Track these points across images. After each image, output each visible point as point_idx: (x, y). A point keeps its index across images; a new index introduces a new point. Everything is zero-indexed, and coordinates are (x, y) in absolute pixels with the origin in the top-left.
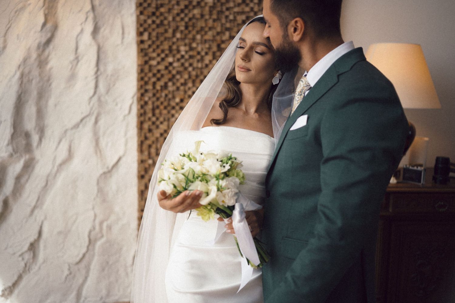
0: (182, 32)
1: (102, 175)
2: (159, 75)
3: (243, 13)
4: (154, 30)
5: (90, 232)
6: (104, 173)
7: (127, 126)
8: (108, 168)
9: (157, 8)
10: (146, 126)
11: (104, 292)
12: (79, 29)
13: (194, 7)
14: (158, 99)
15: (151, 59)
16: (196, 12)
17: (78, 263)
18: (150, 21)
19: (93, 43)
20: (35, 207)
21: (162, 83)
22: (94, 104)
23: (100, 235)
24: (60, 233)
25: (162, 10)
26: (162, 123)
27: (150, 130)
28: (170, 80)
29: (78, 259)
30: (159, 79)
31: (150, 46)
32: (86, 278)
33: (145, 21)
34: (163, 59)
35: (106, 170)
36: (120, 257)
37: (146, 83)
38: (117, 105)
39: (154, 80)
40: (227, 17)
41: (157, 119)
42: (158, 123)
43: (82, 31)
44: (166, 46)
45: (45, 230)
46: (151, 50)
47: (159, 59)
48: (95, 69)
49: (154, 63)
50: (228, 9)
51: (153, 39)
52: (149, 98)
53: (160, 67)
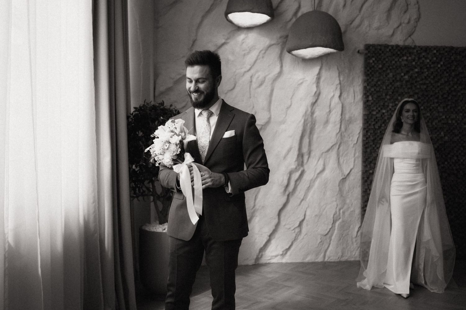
0: (390, 95)
1: (341, 180)
2: (376, 120)
3: (424, 84)
4: (374, 94)
5: (334, 215)
6: (343, 179)
7: (355, 150)
8: (345, 176)
9: (377, 82)
10: (368, 150)
11: (340, 254)
12: (332, 94)
13: (397, 81)
14: (376, 134)
15: (373, 110)
16: (398, 84)
17: (326, 235)
18: (373, 90)
19: (340, 102)
20: (303, 200)
21: (379, 124)
22: (338, 138)
23: (339, 218)
24: (316, 216)
25: (379, 83)
27: (371, 153)
28: (383, 123)
29: (327, 232)
30: (376, 122)
31: (372, 103)
32: (330, 244)
33: (370, 89)
34: (379, 111)
35: (344, 177)
36: (349, 231)
37: (370, 125)
38: (350, 138)
39: (373, 123)
40: (415, 86)
41: (375, 146)
43: (333, 96)
44: (382, 104)
45: (308, 213)
46: (373, 106)
47: (377, 111)
48: (341, 117)
49: (374, 113)
50: (416, 82)
51: (375, 99)
52: (371, 133)
53: (378, 115)
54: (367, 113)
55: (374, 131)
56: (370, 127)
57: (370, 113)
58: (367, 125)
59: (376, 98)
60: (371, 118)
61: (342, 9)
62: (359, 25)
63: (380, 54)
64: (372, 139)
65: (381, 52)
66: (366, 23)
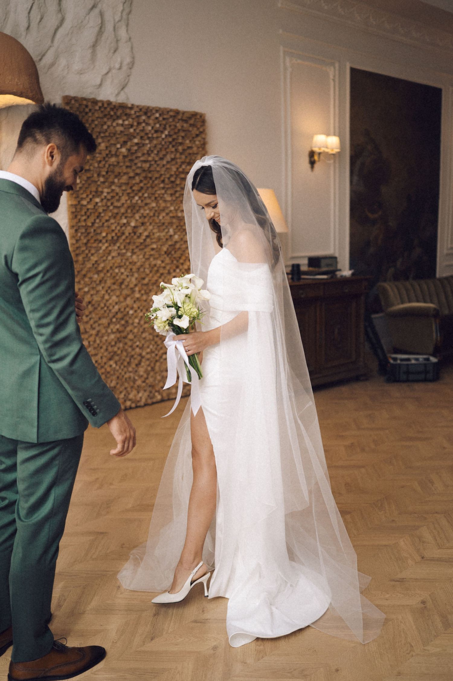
0: (104, 176)
2: (88, 214)
3: (147, 161)
13: (112, 155)
14: (89, 234)
15: (82, 199)
16: (113, 159)
21: (92, 219)
26: (92, 255)
28: (98, 217)
30: (88, 217)
34: (91, 199)
37: (80, 221)
39: (84, 218)
40: (136, 164)
41: (89, 251)
42: (90, 255)
44: (94, 189)
46: (82, 192)
47: (88, 200)
49: (84, 202)
50: (137, 158)
51: (83, 182)
52: (82, 233)
53: (89, 206)
54: (75, 203)
55: (86, 230)
56: (80, 224)
57: (79, 202)
58: (76, 221)
59: (86, 181)
60: (81, 209)
61: (24, 34)
62: (52, 65)
63: (87, 113)
64: (85, 241)
65: (87, 110)
66: (63, 62)
